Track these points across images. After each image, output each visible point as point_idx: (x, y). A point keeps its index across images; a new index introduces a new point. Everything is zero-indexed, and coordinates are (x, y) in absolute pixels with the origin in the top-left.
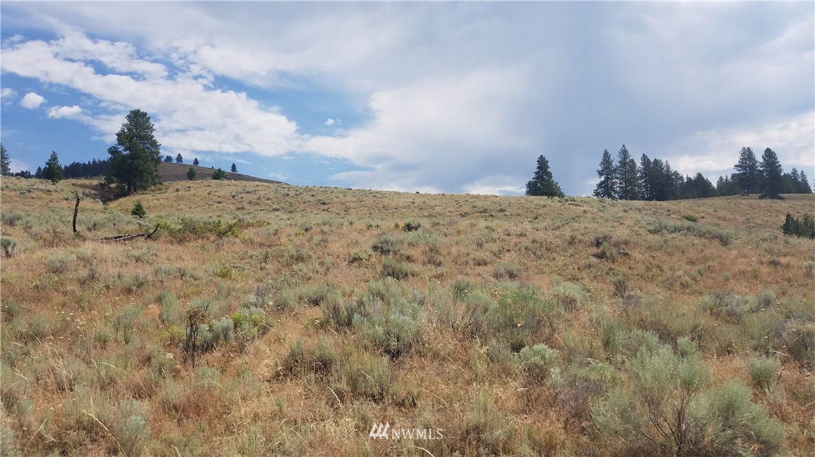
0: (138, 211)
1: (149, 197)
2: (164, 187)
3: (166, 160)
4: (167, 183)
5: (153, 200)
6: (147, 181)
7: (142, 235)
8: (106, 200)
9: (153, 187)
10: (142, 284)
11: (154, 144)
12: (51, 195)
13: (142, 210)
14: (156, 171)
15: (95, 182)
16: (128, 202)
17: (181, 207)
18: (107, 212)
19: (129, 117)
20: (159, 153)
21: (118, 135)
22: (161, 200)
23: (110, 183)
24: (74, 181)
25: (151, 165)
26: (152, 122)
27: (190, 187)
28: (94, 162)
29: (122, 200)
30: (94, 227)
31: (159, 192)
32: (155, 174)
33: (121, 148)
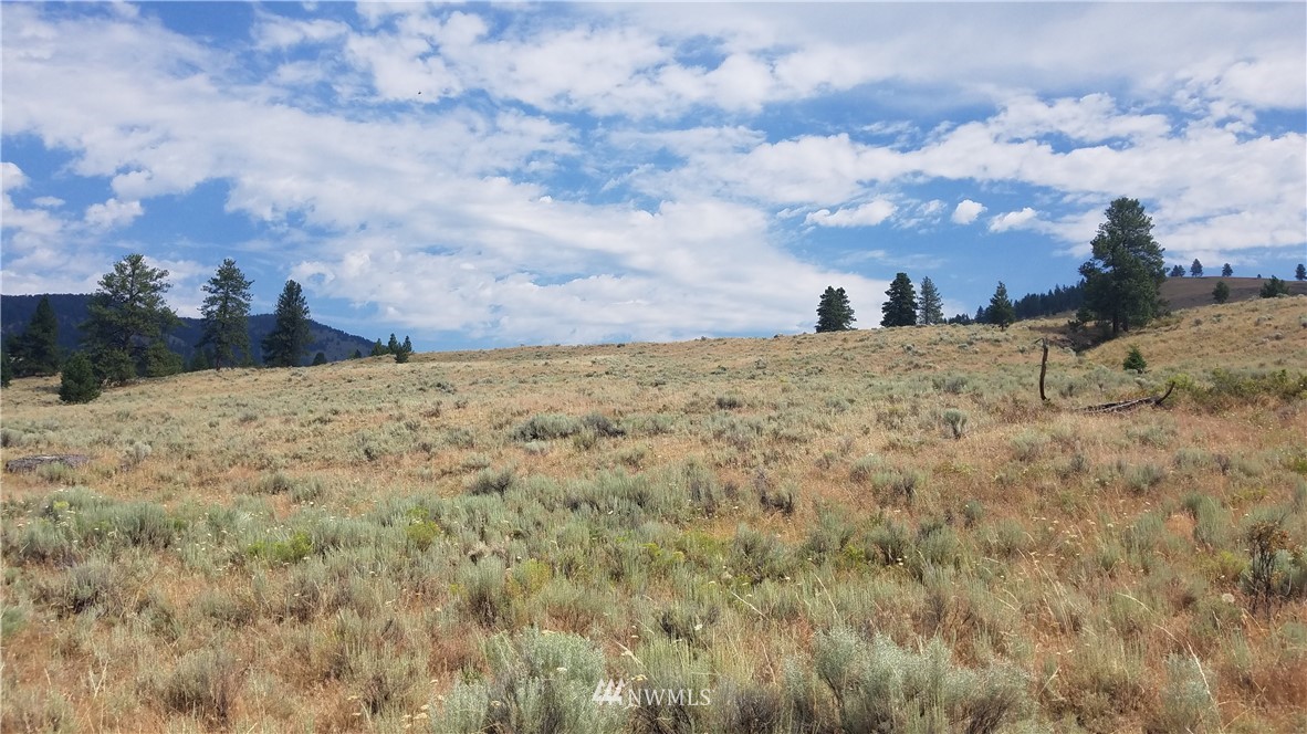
0: (1134, 362)
1: (1149, 337)
2: (1174, 320)
3: (1172, 274)
4: (1178, 312)
5: (1155, 343)
6: (1145, 312)
7: (1147, 401)
8: (1080, 349)
9: (1154, 322)
10: (1157, 480)
11: (1154, 250)
12: (1000, 346)
13: (1141, 360)
14: (1158, 294)
15: (1062, 322)
16: (1117, 348)
17: (1206, 351)
18: (1084, 366)
19: (1109, 212)
20: (1162, 263)
21: (1094, 243)
22: (1170, 342)
23: (1085, 321)
24: (1031, 323)
25: (1151, 285)
26: (1147, 214)
27: (1219, 315)
28: (1058, 290)
29: (1105, 346)
30: (1070, 391)
31: (1166, 328)
32: (1158, 298)
33: (1099, 264)
